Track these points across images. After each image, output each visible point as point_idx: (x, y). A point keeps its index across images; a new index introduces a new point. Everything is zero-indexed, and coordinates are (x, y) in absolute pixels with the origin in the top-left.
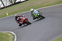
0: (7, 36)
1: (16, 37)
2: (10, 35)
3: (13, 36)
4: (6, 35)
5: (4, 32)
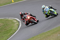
0: (13, 22)
1: (21, 23)
2: (15, 21)
3: (18, 23)
4: (11, 21)
5: (10, 19)
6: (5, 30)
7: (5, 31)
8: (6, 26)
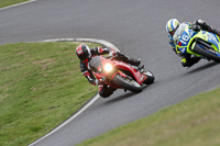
6: (61, 82)
7: (63, 86)
8: (65, 68)
